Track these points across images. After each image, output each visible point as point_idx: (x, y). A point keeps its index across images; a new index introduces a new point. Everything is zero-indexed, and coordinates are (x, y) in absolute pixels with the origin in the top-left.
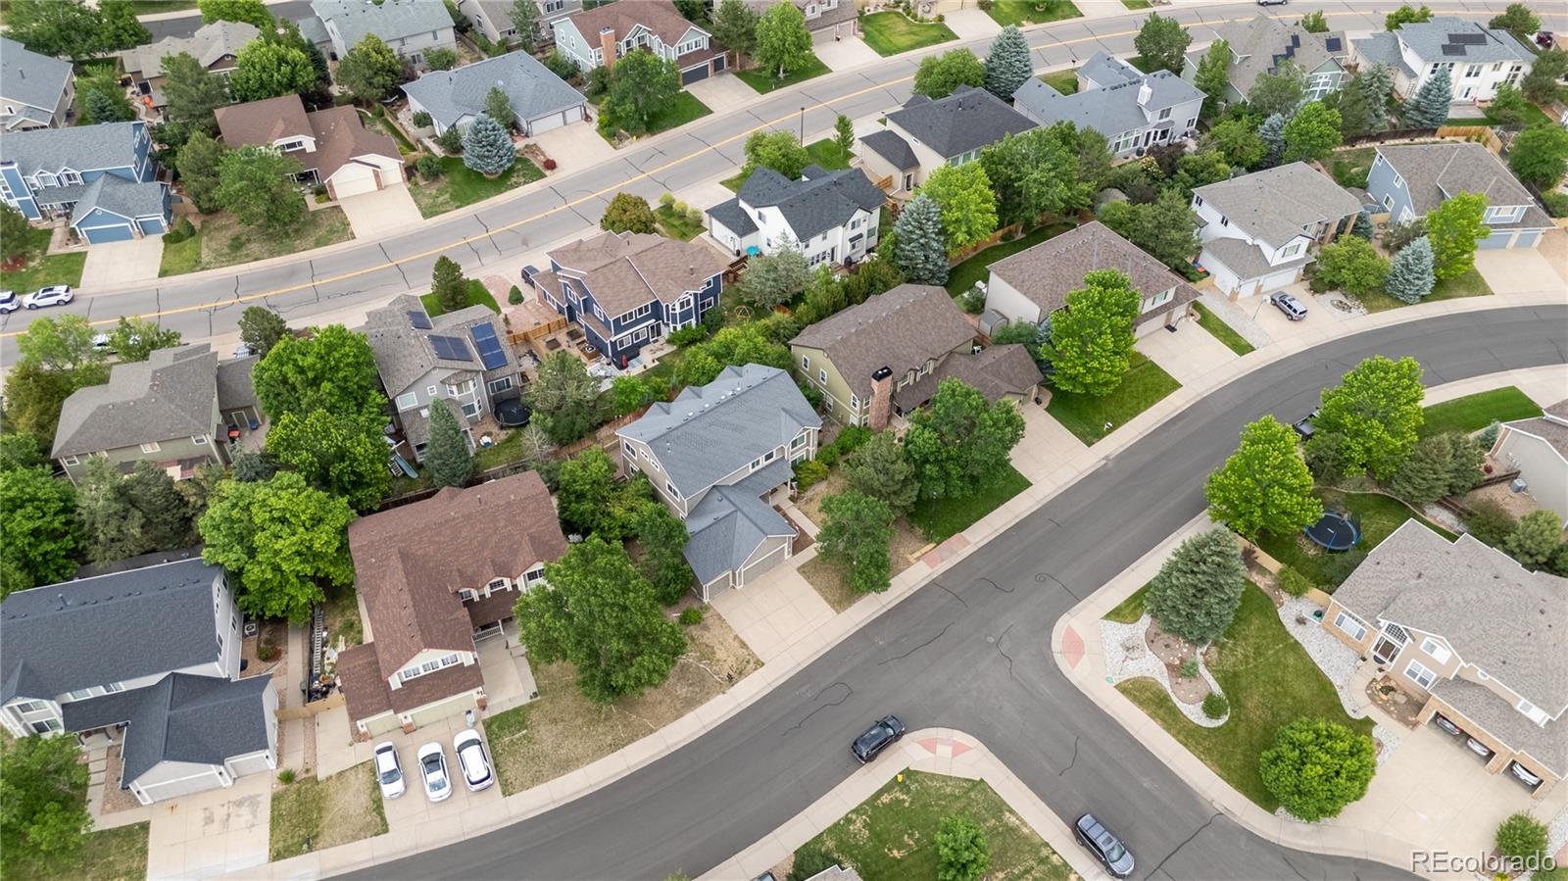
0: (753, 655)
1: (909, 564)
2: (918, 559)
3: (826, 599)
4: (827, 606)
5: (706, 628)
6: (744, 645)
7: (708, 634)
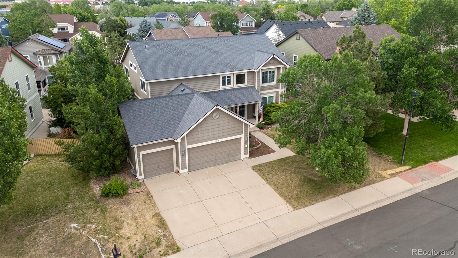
0: (168, 236)
1: (383, 178)
2: (393, 175)
3: (281, 194)
4: (281, 200)
5: (127, 203)
6: (162, 224)
7: (125, 208)
